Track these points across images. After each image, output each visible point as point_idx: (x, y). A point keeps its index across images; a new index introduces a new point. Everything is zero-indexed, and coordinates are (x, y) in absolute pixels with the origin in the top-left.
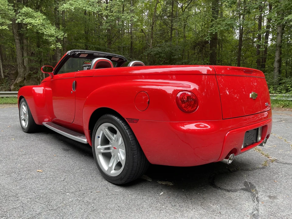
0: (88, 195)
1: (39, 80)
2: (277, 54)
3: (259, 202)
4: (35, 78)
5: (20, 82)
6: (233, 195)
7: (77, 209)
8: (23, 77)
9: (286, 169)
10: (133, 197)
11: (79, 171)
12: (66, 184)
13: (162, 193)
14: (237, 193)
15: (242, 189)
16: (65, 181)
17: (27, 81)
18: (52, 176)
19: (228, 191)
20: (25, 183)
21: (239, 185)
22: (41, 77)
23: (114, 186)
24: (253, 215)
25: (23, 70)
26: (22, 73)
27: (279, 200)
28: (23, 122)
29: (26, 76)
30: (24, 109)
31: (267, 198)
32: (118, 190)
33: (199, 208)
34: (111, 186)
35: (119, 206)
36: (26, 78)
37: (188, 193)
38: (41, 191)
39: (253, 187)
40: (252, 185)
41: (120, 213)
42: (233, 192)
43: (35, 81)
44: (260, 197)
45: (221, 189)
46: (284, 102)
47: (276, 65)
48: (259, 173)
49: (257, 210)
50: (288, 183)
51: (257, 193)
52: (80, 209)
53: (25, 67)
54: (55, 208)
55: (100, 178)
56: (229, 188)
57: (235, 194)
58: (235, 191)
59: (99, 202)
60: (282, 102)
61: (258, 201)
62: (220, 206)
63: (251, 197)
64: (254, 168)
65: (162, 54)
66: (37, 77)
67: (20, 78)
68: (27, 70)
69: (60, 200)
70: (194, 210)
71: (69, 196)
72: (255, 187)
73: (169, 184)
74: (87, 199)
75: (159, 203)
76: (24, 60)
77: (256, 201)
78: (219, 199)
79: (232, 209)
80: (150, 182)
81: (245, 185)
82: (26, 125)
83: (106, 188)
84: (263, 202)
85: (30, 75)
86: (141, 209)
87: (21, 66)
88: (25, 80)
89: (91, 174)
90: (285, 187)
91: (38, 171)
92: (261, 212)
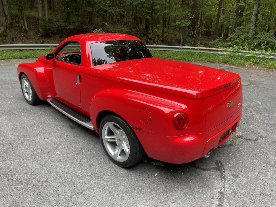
0: (102, 177)
1: (22, 29)
2: (255, 7)
3: (225, 181)
4: (17, 26)
5: (3, 32)
6: (208, 174)
7: (97, 192)
8: (5, 26)
9: (248, 146)
10: (136, 179)
11: (89, 152)
12: (82, 167)
13: (156, 174)
14: (210, 172)
15: (214, 168)
16: (81, 164)
17: (9, 30)
18: (69, 159)
19: (204, 170)
20: (50, 166)
21: (212, 164)
22: (23, 26)
23: (120, 168)
24: (221, 193)
25: (4, 19)
26: (4, 22)
27: (240, 179)
28: (26, 94)
29: (8, 24)
30: (26, 83)
31: (231, 177)
32: (123, 172)
33: (184, 187)
34: (117, 168)
35: (127, 188)
36: (8, 27)
37: (175, 173)
38: (66, 175)
39: (222, 165)
40: (221, 164)
41: (128, 194)
42: (207, 171)
43: (18, 30)
44: (227, 175)
45: (199, 168)
46: (256, 60)
47: (253, 18)
48: (227, 151)
49: (224, 188)
50: (248, 161)
51: (224, 172)
52: (100, 192)
53: (6, 16)
54: (81, 191)
55: (107, 160)
56: (204, 167)
57: (208, 172)
58: (209, 170)
59: (111, 185)
60: (254, 60)
61: (225, 179)
62: (198, 185)
63: (220, 176)
64: (224, 145)
65: (145, 4)
66: (19, 26)
67: (2, 28)
68: (9, 19)
69: (83, 183)
70: (180, 190)
71: (88, 179)
72: (223, 166)
73: (160, 165)
74: (102, 182)
75: (155, 184)
76: (5, 8)
77: (223, 179)
78: (197, 179)
79: (206, 187)
80: (146, 163)
81: (216, 164)
82: (29, 98)
83: (114, 171)
84: (228, 181)
85: (11, 24)
86: (143, 190)
87: (2, 14)
88: (8, 29)
89: (100, 156)
90: (245, 166)
91: (57, 153)
92: (226, 190)
